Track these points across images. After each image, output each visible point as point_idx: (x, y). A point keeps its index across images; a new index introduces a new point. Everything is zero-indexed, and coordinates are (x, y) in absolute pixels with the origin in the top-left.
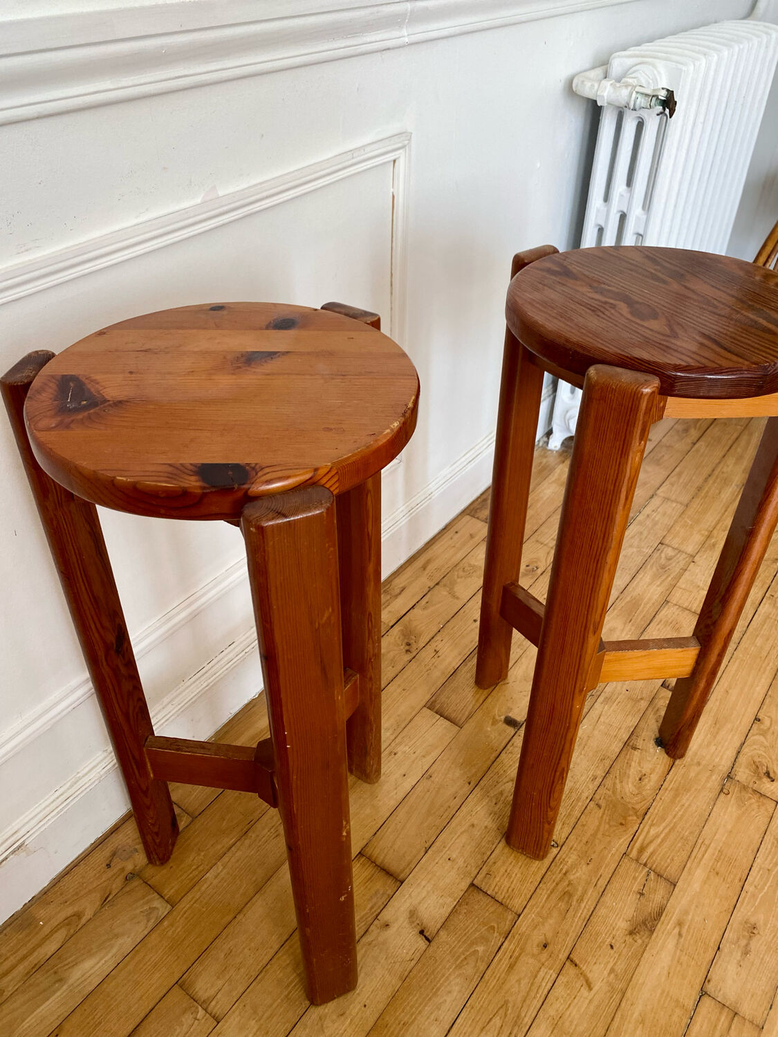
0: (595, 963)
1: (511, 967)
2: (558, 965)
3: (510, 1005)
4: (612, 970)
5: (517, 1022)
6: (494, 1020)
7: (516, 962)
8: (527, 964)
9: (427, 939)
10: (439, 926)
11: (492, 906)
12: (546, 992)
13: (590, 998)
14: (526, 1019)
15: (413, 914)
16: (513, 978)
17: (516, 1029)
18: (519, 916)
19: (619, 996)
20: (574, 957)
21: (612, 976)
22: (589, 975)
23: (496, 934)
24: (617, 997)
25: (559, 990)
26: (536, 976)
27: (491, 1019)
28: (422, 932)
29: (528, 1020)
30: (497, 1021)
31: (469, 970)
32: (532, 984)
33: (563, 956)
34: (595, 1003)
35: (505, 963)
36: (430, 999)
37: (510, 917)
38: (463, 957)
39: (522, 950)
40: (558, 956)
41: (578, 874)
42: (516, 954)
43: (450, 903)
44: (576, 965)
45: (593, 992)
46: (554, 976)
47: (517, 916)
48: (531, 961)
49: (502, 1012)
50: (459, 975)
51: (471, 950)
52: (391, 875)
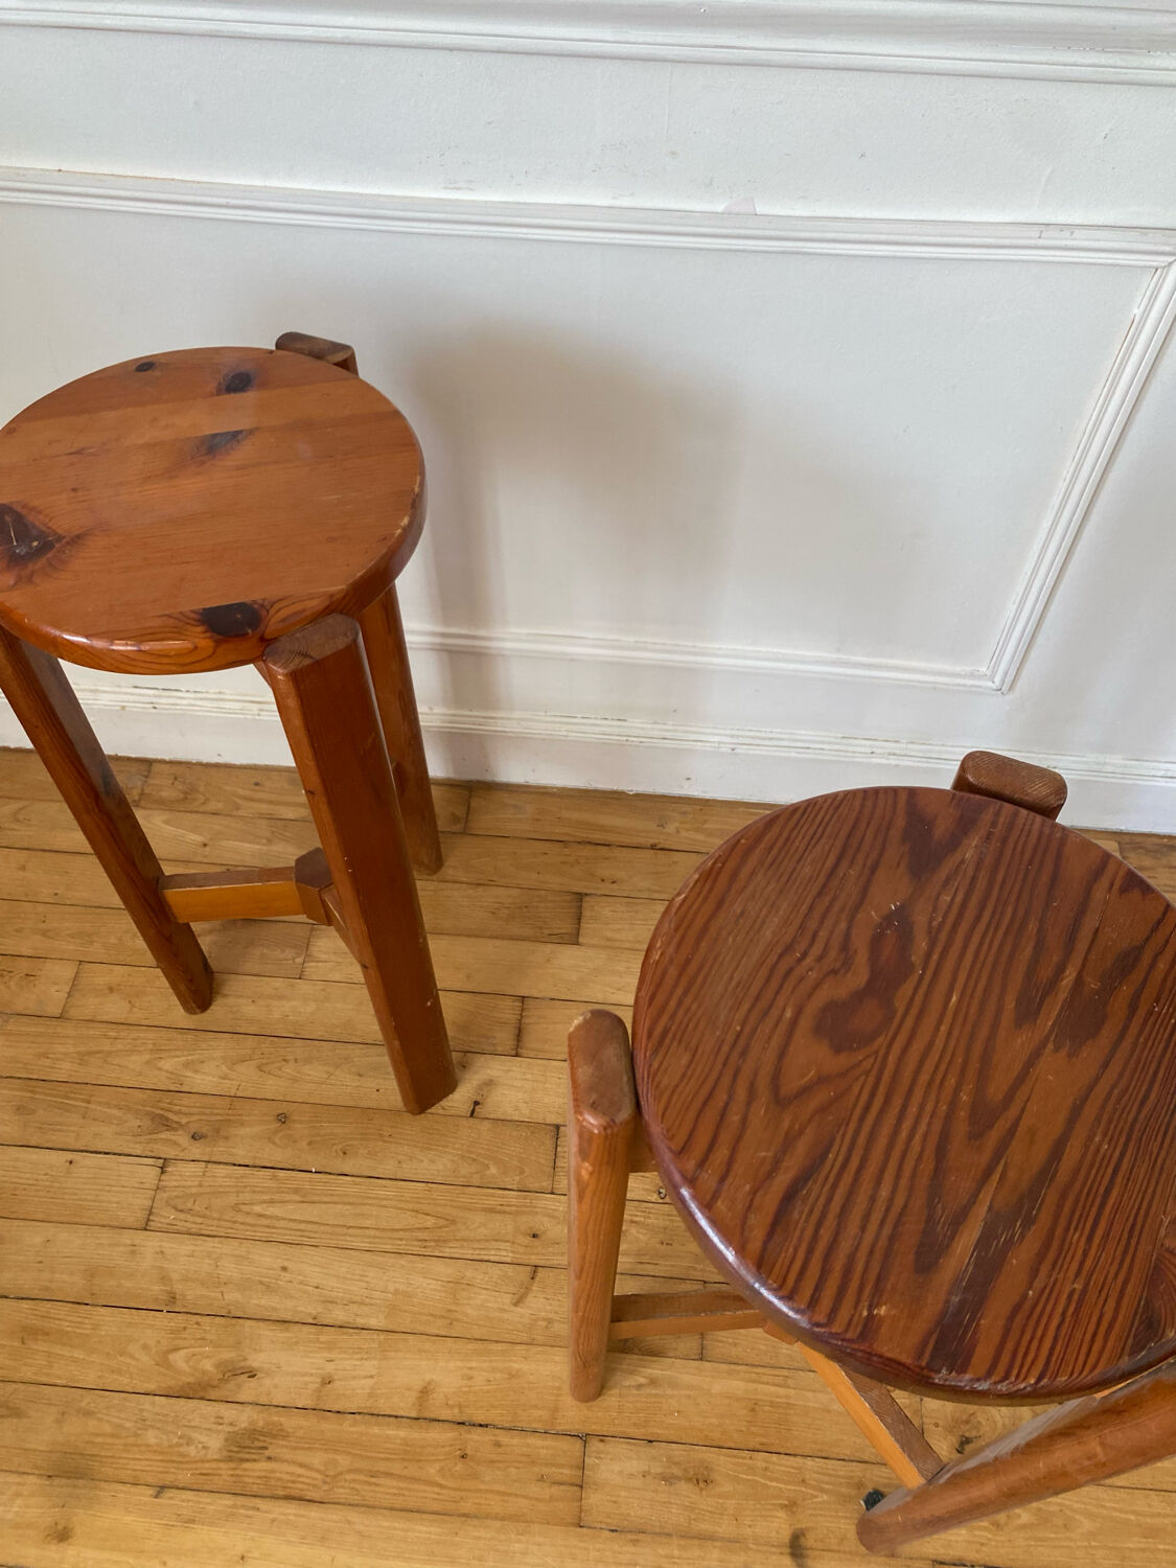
0: (547, 1299)
1: (491, 1210)
2: (525, 1259)
3: (453, 1227)
4: (550, 1321)
5: (440, 1242)
6: (428, 1217)
7: (499, 1212)
8: (505, 1226)
9: (473, 1112)
10: (492, 1116)
11: (546, 1159)
12: (486, 1258)
13: (506, 1307)
14: (448, 1250)
15: (490, 1083)
16: (480, 1218)
17: (432, 1244)
18: (552, 1193)
19: (525, 1339)
20: (541, 1273)
21: (544, 1324)
22: (530, 1296)
23: (517, 1178)
24: (524, 1337)
25: (496, 1270)
26: (497, 1241)
27: (428, 1215)
28: (476, 1103)
29: (447, 1252)
30: (430, 1222)
31: (466, 1170)
32: (487, 1241)
33: (534, 1260)
34: (505, 1316)
35: (492, 1202)
36: (416, 1146)
37: (546, 1184)
38: (474, 1157)
39: (518, 1213)
40: (533, 1254)
41: (641, 1237)
42: (507, 1209)
43: (525, 1114)
44: (533, 1278)
45: (513, 1308)
46: (508, 1260)
47: (549, 1191)
48: (510, 1228)
49: (442, 1222)
50: (453, 1161)
51: (486, 1162)
52: (518, 1041)
